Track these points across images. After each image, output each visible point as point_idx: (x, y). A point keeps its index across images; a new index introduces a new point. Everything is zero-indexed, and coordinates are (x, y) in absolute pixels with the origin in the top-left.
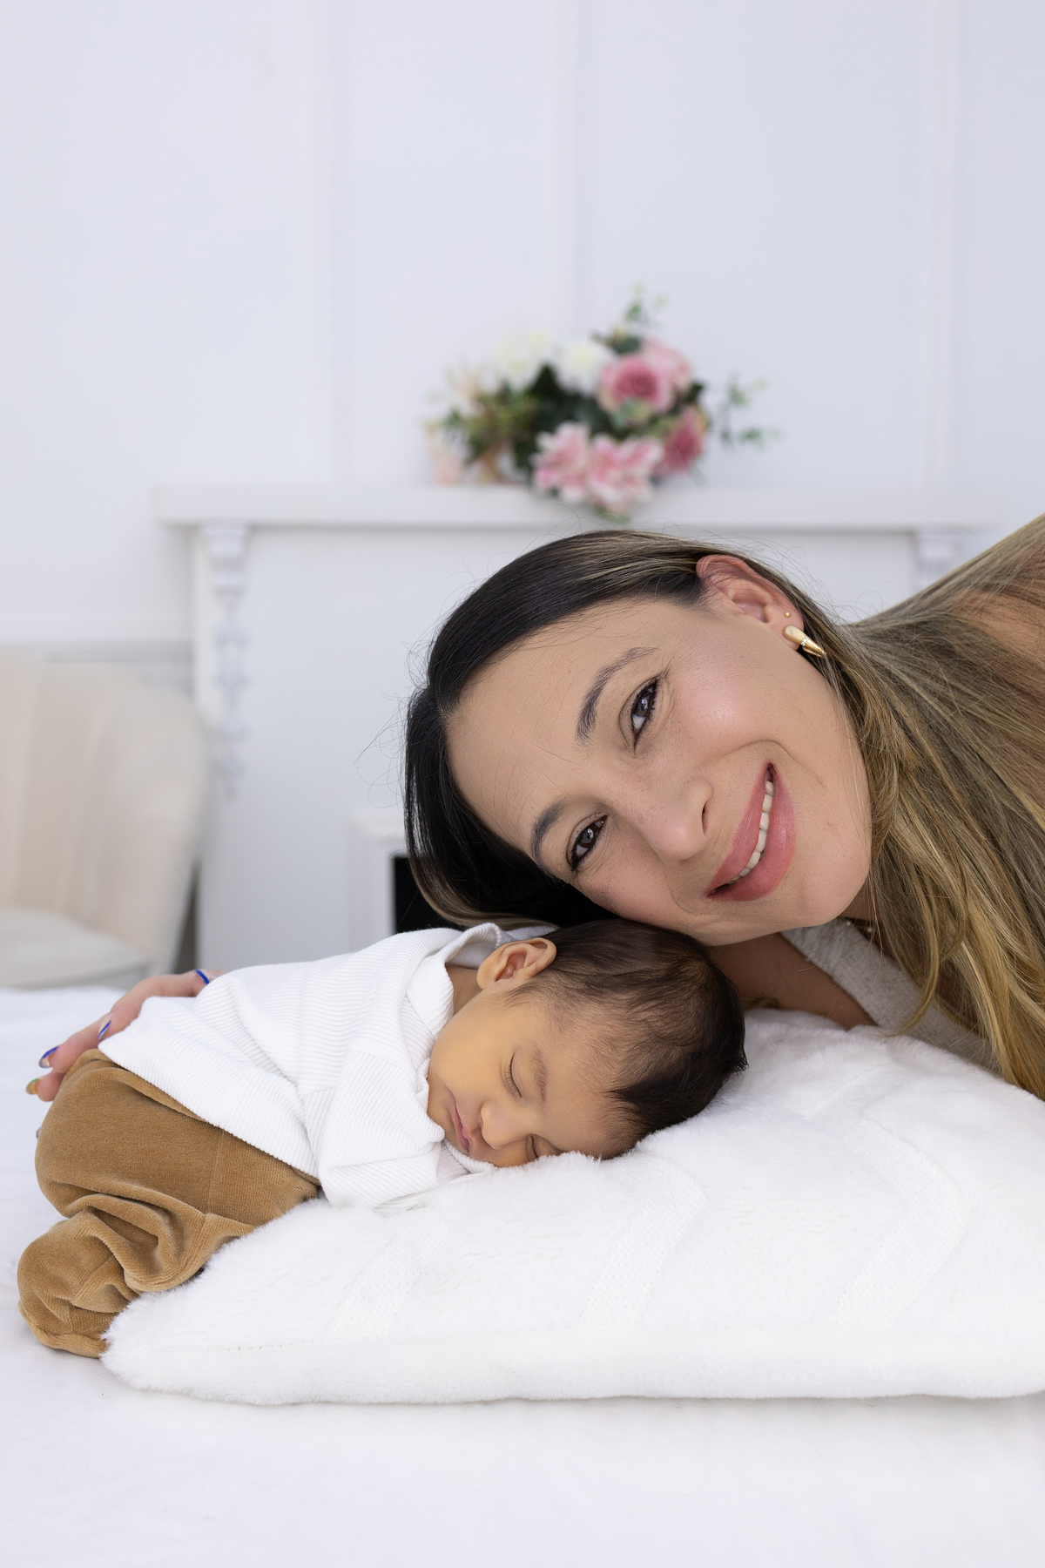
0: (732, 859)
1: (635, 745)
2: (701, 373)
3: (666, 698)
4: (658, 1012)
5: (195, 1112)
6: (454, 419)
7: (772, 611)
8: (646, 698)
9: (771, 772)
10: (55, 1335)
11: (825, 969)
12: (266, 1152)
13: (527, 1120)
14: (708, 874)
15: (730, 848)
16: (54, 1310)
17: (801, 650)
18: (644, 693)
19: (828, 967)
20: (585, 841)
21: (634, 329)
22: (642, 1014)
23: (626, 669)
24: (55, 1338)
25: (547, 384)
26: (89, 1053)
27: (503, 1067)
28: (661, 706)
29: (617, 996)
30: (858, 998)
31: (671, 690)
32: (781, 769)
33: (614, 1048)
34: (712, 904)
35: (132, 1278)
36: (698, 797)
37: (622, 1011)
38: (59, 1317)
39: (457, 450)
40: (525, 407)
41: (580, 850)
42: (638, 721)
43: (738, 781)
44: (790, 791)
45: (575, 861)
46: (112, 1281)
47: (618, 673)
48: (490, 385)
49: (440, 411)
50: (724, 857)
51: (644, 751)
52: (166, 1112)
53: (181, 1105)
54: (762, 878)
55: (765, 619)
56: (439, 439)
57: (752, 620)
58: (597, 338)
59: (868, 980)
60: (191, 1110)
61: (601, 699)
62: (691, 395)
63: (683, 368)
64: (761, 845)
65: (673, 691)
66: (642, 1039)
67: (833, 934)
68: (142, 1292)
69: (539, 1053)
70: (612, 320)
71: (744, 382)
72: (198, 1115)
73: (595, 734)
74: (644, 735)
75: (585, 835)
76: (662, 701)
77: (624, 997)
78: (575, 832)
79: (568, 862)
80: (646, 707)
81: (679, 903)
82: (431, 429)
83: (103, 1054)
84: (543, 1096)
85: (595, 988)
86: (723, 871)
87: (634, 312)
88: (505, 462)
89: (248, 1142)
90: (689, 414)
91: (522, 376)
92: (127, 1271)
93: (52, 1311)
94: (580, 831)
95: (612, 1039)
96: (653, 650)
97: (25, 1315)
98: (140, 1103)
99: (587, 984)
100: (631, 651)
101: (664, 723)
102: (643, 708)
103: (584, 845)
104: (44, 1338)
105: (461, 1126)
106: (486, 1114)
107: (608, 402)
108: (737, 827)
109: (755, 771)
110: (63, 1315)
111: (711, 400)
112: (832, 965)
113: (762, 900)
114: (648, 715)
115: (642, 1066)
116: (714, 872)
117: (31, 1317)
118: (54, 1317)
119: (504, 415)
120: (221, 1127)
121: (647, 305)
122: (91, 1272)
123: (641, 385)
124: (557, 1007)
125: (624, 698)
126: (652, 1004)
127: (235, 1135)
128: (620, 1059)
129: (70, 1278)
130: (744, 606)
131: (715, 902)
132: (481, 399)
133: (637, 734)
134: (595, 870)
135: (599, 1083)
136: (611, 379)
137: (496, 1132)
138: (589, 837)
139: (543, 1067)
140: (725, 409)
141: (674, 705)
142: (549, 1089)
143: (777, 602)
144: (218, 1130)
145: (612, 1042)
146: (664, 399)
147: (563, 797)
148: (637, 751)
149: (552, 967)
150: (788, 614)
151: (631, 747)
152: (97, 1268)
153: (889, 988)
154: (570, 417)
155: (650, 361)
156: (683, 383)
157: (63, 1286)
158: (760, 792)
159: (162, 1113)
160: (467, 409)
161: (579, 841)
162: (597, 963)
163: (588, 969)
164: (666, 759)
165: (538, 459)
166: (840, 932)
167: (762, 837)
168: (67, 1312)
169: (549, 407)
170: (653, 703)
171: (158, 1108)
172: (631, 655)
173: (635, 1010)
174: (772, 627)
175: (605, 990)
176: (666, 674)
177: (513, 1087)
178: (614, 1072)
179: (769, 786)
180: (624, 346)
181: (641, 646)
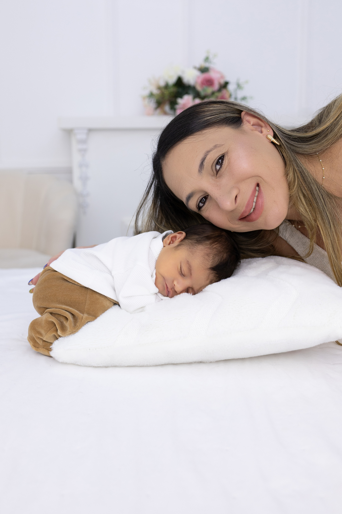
0: (245, 212)
1: (217, 174)
2: (227, 79)
3: (227, 161)
4: (218, 245)
5: (81, 284)
6: (151, 95)
7: (264, 129)
8: (220, 160)
9: (258, 185)
10: (37, 348)
11: (285, 239)
12: (103, 294)
13: (187, 283)
14: (239, 215)
15: (244, 209)
16: (38, 341)
17: (273, 143)
18: (220, 158)
19: (286, 238)
20: (202, 201)
21: (207, 65)
22: (214, 246)
23: (213, 151)
24: (37, 349)
25: (179, 82)
26: (47, 268)
27: (178, 268)
28: (225, 163)
29: (206, 242)
30: (294, 248)
31: (229, 158)
32: (261, 185)
33: (208, 256)
34: (240, 222)
35: (59, 332)
36: (234, 193)
37: (209, 246)
38: (39, 343)
39: (152, 105)
40: (173, 90)
41: (201, 205)
42: (218, 167)
43: (248, 189)
44: (263, 192)
45: (199, 208)
46: (54, 333)
47: (211, 153)
48: (162, 84)
49: (146, 93)
50: (242, 211)
51: (219, 177)
52: (72, 284)
53: (76, 282)
54: (253, 216)
55: (262, 132)
56: (147, 101)
57: (257, 133)
58: (195, 68)
59: (297, 242)
60: (79, 283)
61: (206, 161)
62: (225, 85)
63: (222, 77)
64: (253, 207)
65: (229, 159)
66: (216, 253)
67: (287, 228)
68: (61, 336)
69: (188, 261)
70: (200, 62)
71: (241, 81)
72: (82, 284)
73: (204, 171)
74: (219, 172)
75: (202, 200)
76: (226, 162)
77: (208, 242)
78: (199, 200)
79: (197, 208)
80: (221, 162)
81: (230, 221)
82: (144, 98)
83: (51, 268)
84: (191, 274)
85: (199, 242)
86: (242, 215)
87: (207, 59)
88: (167, 108)
89: (97, 292)
90: (224, 91)
91: (172, 80)
92: (58, 330)
93: (37, 341)
94: (200, 199)
95: (208, 254)
96: (223, 145)
97: (29, 341)
98: (64, 282)
99: (197, 241)
100: (215, 145)
101: (226, 169)
102: (220, 163)
103: (202, 203)
104: (34, 349)
105: (167, 288)
106: (175, 283)
107: (199, 88)
108: (246, 203)
109: (253, 186)
110: (40, 343)
111: (231, 87)
112: (287, 238)
113: (254, 222)
114: (221, 165)
115: (217, 261)
116: (240, 215)
117: (31, 342)
118: (38, 343)
119: (167, 92)
120: (89, 288)
121: (211, 57)
122: (48, 331)
123: (209, 82)
124: (190, 248)
125: (213, 161)
126: (216, 243)
127: (93, 290)
128: (211, 259)
129: (43, 332)
130: (256, 127)
131: (241, 222)
132: (159, 88)
133: (217, 171)
134: (205, 211)
135: (206, 267)
136: (200, 81)
137: (178, 288)
138: (204, 200)
139: (190, 265)
140: (236, 90)
141: (229, 163)
142: (192, 271)
143: (266, 127)
144: (88, 288)
145: (208, 255)
146: (216, 87)
147: (194, 190)
148: (217, 177)
149: (185, 238)
150: (268, 131)
151: (216, 175)
152: (50, 330)
153: (304, 245)
154: (187, 93)
155: (212, 75)
156: (222, 81)
157: (41, 334)
158: (255, 190)
159: (71, 284)
160: (156, 91)
161: (200, 201)
162: (198, 235)
163: (196, 237)
164: (225, 180)
165: (177, 107)
166: (289, 228)
167: (254, 204)
168: (42, 342)
169: (180, 90)
170: (223, 162)
171: (69, 283)
172: (216, 147)
173: (212, 245)
174: (263, 135)
175: (202, 241)
176: (227, 152)
177: (182, 275)
178: (210, 262)
179: (257, 188)
180: (204, 70)
181: (219, 144)
